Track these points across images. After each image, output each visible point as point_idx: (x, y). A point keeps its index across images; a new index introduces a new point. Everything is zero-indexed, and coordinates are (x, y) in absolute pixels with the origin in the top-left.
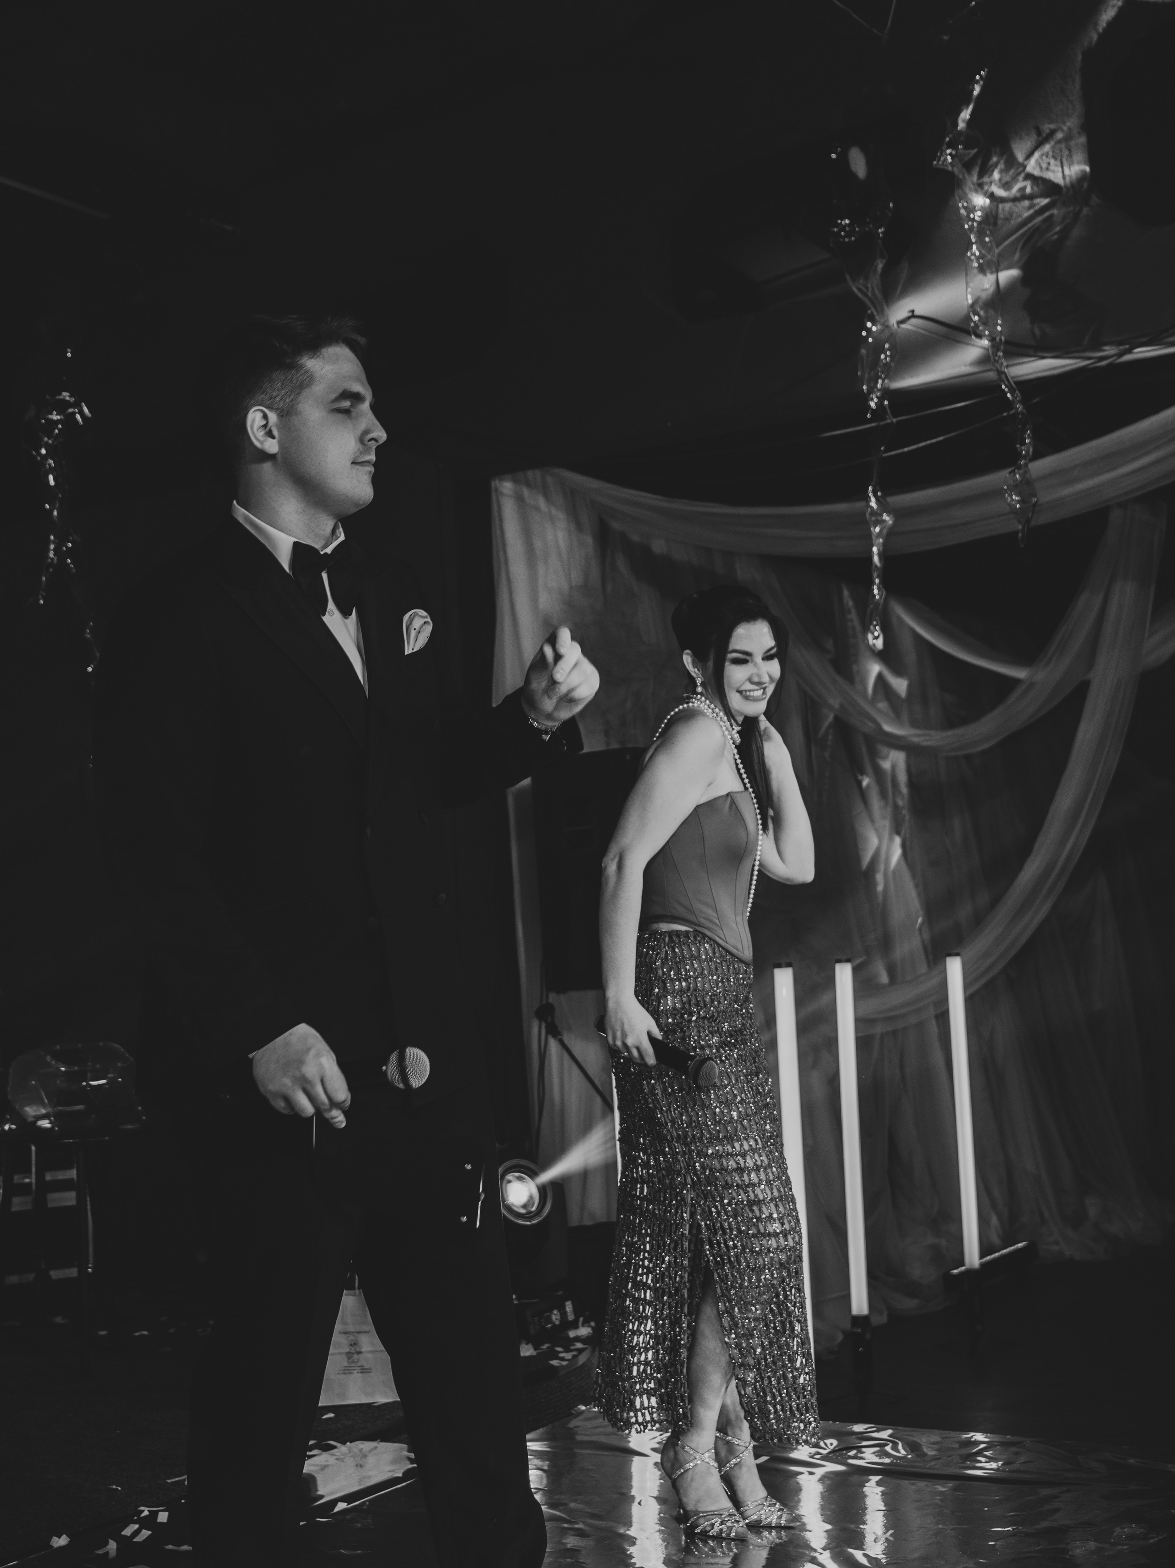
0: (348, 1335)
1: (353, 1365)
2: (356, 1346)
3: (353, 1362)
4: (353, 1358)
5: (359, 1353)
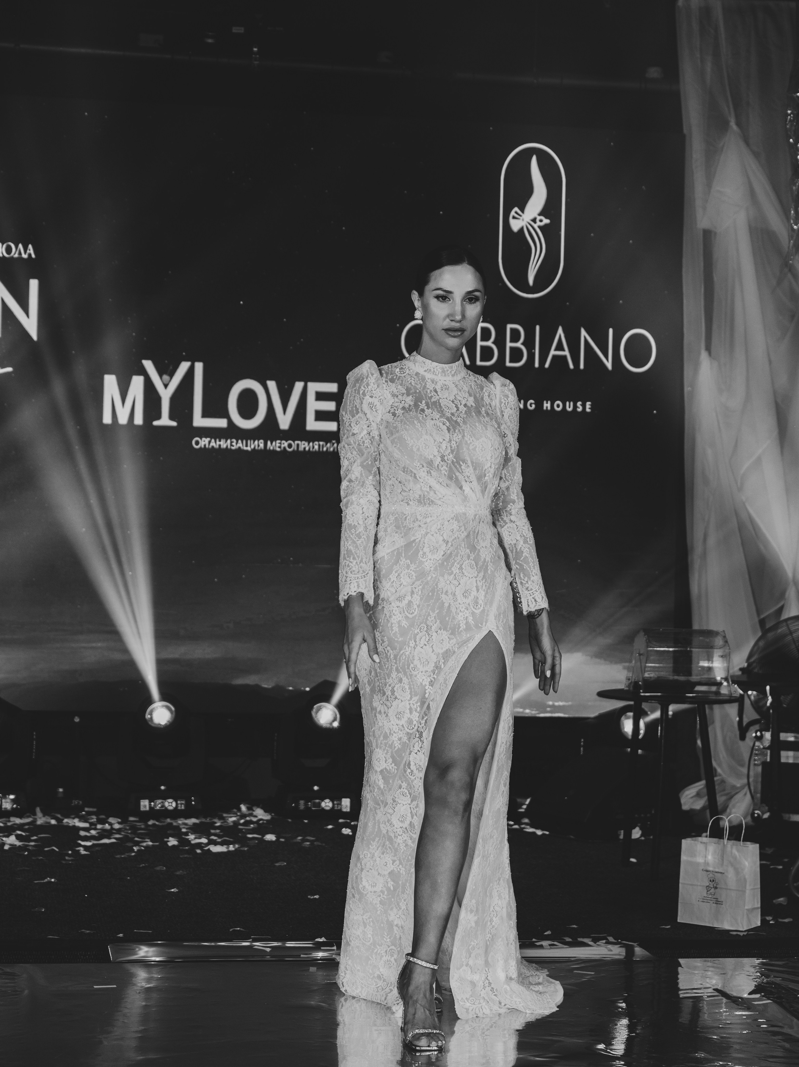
0: (709, 873)
1: (710, 896)
2: (714, 883)
3: (711, 894)
4: (711, 891)
5: (716, 888)
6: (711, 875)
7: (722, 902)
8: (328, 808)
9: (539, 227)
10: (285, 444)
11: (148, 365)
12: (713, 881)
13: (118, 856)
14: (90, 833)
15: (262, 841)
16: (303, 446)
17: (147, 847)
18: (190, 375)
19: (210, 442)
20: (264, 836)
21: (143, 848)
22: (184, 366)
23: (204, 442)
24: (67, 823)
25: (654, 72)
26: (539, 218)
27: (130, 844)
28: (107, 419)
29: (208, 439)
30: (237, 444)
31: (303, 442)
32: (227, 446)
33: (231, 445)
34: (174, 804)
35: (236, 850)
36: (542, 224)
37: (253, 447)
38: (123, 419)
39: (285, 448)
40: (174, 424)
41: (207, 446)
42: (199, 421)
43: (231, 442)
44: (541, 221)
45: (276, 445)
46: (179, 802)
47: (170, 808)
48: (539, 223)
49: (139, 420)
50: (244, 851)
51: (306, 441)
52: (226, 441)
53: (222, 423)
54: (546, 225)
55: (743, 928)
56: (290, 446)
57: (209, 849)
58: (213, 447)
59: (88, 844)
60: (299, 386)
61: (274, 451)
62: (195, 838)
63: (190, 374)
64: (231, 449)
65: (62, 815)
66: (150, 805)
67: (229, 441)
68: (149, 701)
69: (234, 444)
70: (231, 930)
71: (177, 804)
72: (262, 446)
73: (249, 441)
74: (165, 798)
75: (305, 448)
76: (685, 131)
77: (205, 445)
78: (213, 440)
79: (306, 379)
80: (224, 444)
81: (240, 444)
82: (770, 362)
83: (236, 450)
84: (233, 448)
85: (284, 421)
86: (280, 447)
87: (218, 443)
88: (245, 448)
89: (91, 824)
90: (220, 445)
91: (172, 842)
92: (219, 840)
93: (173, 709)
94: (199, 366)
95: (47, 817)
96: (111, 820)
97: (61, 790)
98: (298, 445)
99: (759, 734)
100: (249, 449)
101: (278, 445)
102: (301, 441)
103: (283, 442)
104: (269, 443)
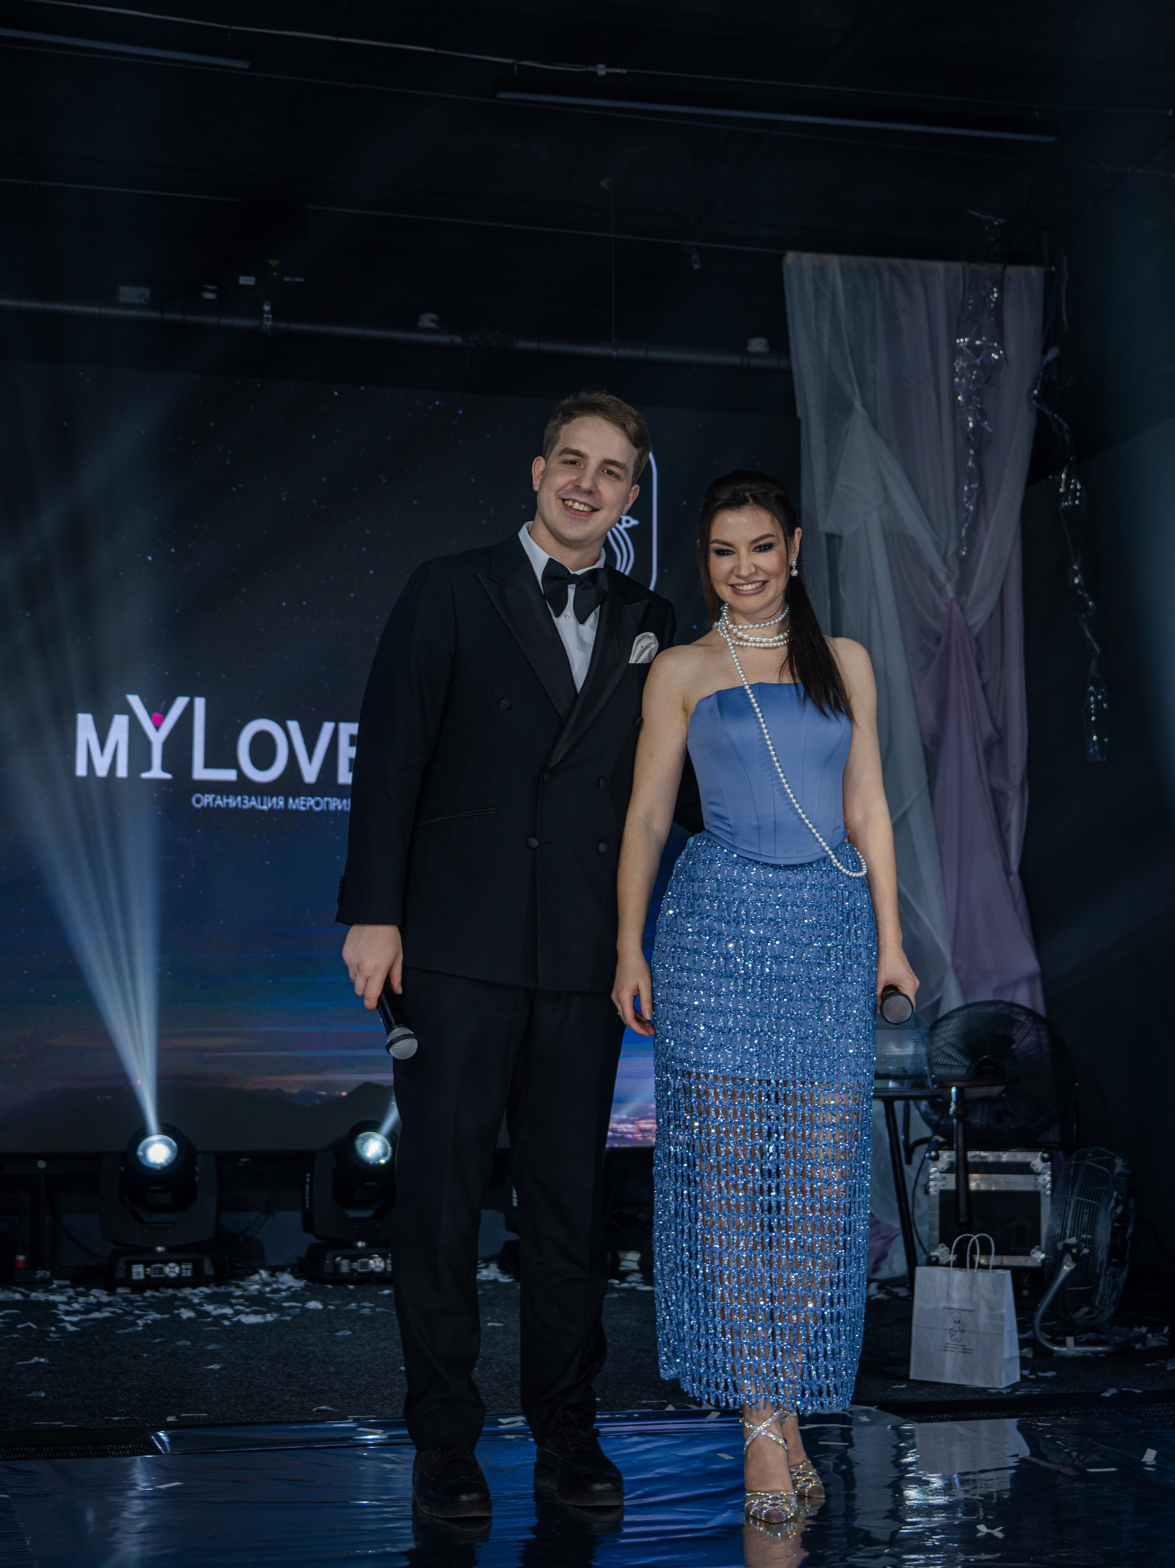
0: (953, 1311)
1: (955, 1343)
2: (960, 1324)
3: (956, 1340)
4: (956, 1336)
5: (963, 1331)
6: (956, 1314)
7: (971, 1350)
8: (378, 1270)
9: (626, 529)
10: (311, 802)
11: (134, 701)
12: (959, 1322)
13: (120, 1331)
14: (72, 1307)
15: (304, 1310)
16: (334, 804)
17: (154, 1321)
18: (188, 715)
19: (214, 800)
20: (304, 1304)
21: (150, 1322)
22: (181, 703)
23: (207, 800)
24: (36, 1297)
25: (757, 345)
26: (624, 518)
27: (130, 1318)
28: (81, 770)
29: (213, 796)
30: (249, 801)
31: (335, 799)
32: (237, 805)
33: (243, 803)
34: (177, 1270)
35: (275, 1320)
36: (628, 526)
37: (270, 805)
38: (102, 771)
39: (311, 807)
40: (168, 776)
41: (211, 805)
42: (200, 772)
43: (242, 799)
44: (628, 522)
45: (299, 804)
46: (183, 1267)
47: (173, 1275)
48: (625, 525)
49: (122, 772)
50: (286, 1321)
51: (337, 797)
52: (236, 799)
53: (230, 775)
54: (634, 527)
55: (1001, 1384)
56: (317, 804)
57: (239, 1321)
58: (218, 806)
59: (75, 1319)
60: (328, 728)
61: (297, 812)
62: (215, 1309)
63: (189, 711)
64: (241, 809)
65: (26, 1289)
66: (145, 1271)
67: (239, 798)
68: (143, 1133)
69: (246, 801)
70: (314, 1410)
71: (181, 1269)
72: (281, 803)
73: (265, 798)
74: (166, 1262)
75: (336, 807)
76: (800, 414)
77: (208, 804)
78: (219, 797)
79: (337, 720)
80: (233, 802)
81: (253, 803)
82: (914, 695)
83: (248, 810)
84: (244, 807)
85: (310, 772)
86: (304, 806)
87: (225, 800)
88: (260, 807)
89: (70, 1298)
90: (227, 804)
91: (186, 1314)
92: (248, 1310)
93: (175, 1144)
94: (200, 704)
95: (6, 1291)
96: (94, 1292)
97: (21, 1258)
98: (328, 803)
99: (933, 1153)
100: (265, 808)
101: (302, 802)
102: (332, 797)
103: (309, 798)
104: (291, 800)
